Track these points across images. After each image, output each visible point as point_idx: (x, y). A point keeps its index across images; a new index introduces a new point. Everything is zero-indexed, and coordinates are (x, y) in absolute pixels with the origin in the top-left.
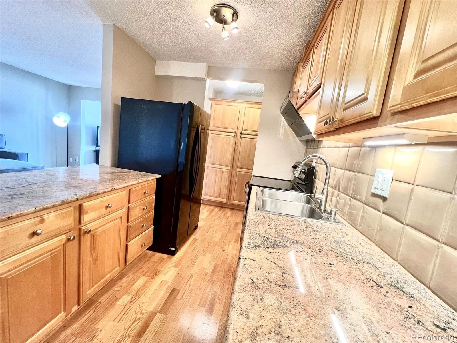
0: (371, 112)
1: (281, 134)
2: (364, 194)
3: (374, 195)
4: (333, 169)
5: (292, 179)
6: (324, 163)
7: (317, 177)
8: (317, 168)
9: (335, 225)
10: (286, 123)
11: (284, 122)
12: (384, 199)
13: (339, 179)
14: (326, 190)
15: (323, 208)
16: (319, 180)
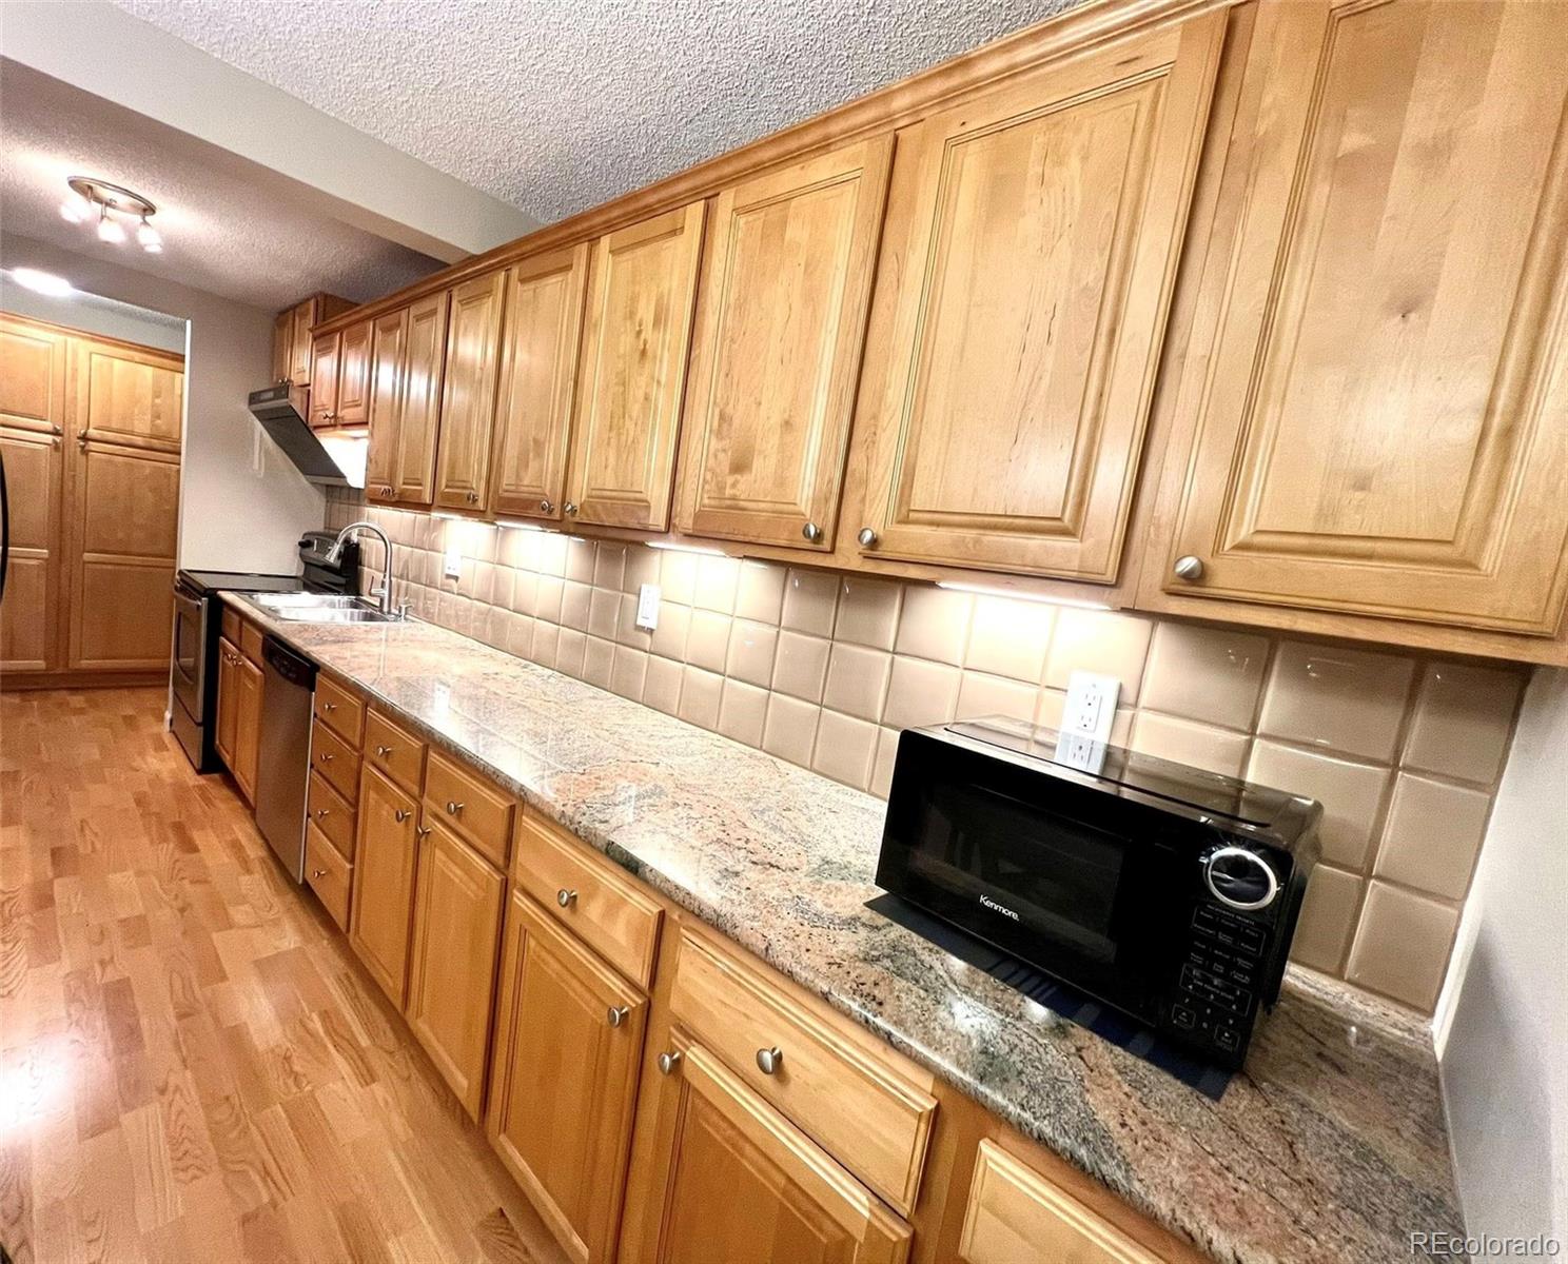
0: (420, 485)
1: (257, 461)
2: (440, 579)
3: (449, 576)
4: (394, 546)
5: (301, 574)
6: (376, 535)
7: (366, 562)
8: (362, 546)
9: (407, 624)
10: (266, 435)
11: (261, 435)
12: (456, 578)
13: (406, 563)
14: (387, 581)
15: (385, 609)
16: (369, 567)
